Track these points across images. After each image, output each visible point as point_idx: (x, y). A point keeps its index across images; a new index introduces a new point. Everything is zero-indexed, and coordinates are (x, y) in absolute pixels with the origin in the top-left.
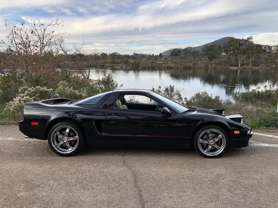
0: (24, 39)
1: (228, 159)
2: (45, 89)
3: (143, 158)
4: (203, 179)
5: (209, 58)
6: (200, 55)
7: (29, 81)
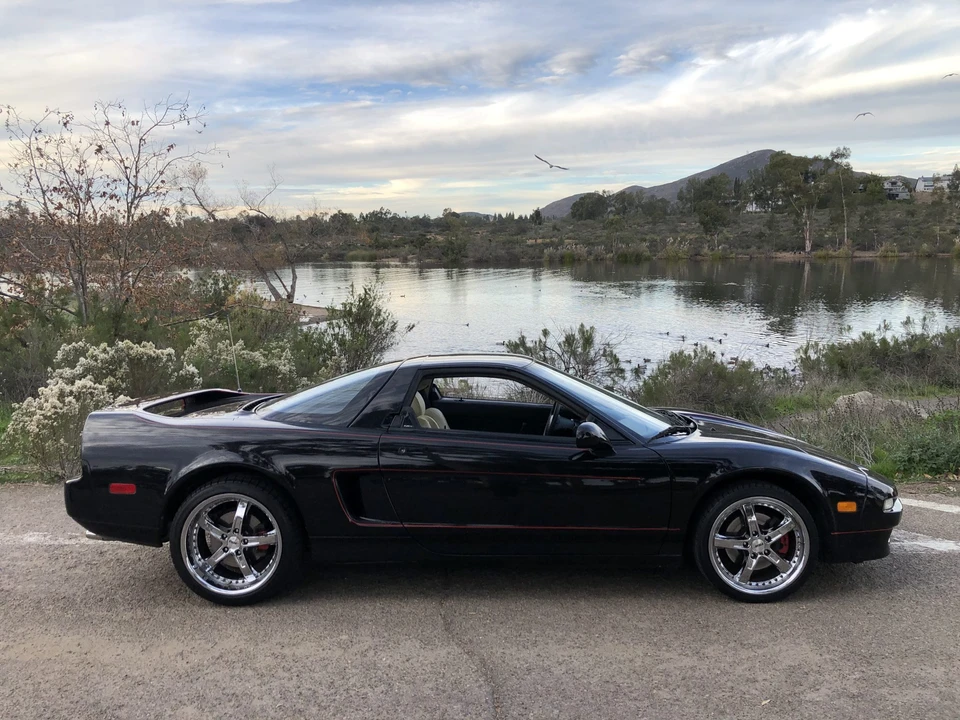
0: (72, 175)
2: (148, 349)
3: (513, 606)
4: (742, 688)
5: (702, 223)
6: (674, 212)
7: (88, 317)
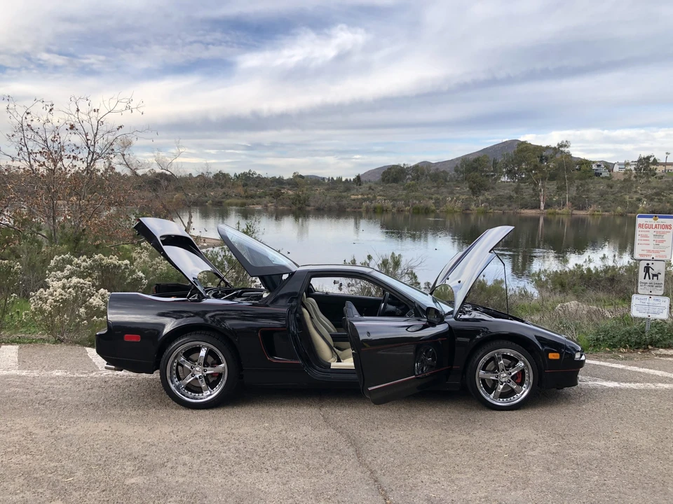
1: (537, 411)
2: (114, 260)
4: (494, 449)
5: (471, 188)
6: (451, 180)
